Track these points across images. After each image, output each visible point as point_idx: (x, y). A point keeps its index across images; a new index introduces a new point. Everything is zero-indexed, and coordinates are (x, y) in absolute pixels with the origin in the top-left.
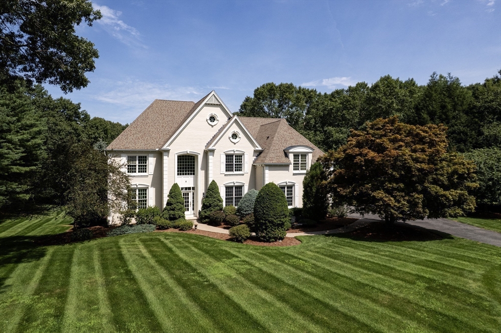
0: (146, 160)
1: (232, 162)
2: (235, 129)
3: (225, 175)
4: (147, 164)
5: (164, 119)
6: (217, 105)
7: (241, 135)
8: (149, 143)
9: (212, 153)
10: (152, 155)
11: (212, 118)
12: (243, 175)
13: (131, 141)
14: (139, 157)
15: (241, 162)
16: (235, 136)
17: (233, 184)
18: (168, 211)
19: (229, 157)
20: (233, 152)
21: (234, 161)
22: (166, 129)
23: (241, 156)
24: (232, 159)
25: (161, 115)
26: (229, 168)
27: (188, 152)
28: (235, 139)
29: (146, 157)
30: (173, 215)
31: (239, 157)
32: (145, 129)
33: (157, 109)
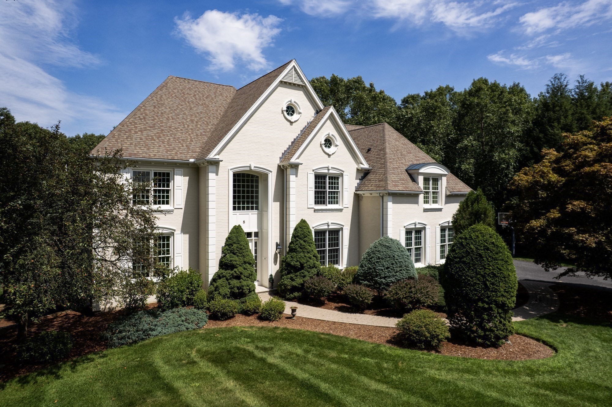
0: (168, 181)
1: (325, 188)
2: (328, 130)
3: (315, 211)
4: (171, 187)
5: (191, 109)
6: (299, 85)
7: (338, 141)
8: (174, 149)
9: (294, 170)
10: (181, 170)
11: (290, 110)
12: (341, 210)
13: (139, 142)
14: (155, 174)
15: (338, 189)
16: (328, 142)
17: (326, 227)
18: (227, 280)
19: (320, 179)
20: (326, 171)
21: (328, 185)
22: (199, 126)
23: (338, 178)
24: (325, 183)
25: (184, 101)
26: (320, 198)
27: (253, 168)
28: (329, 147)
29: (168, 174)
30: (238, 288)
31: (335, 179)
32: (162, 122)
33: (175, 91)
